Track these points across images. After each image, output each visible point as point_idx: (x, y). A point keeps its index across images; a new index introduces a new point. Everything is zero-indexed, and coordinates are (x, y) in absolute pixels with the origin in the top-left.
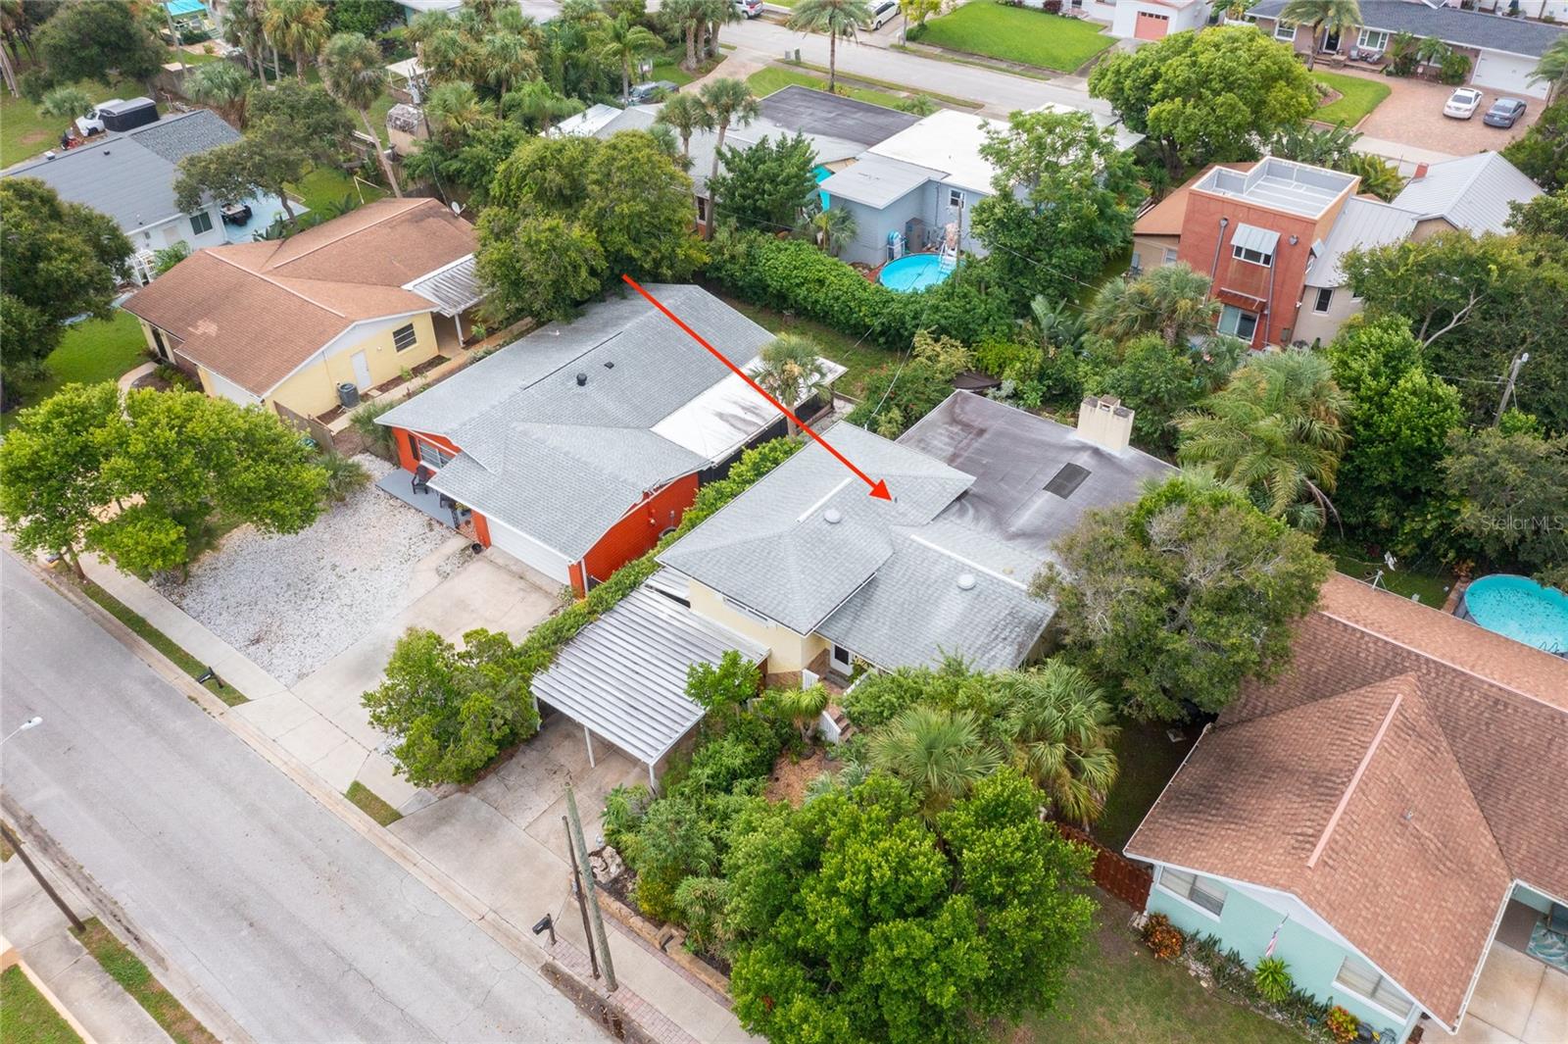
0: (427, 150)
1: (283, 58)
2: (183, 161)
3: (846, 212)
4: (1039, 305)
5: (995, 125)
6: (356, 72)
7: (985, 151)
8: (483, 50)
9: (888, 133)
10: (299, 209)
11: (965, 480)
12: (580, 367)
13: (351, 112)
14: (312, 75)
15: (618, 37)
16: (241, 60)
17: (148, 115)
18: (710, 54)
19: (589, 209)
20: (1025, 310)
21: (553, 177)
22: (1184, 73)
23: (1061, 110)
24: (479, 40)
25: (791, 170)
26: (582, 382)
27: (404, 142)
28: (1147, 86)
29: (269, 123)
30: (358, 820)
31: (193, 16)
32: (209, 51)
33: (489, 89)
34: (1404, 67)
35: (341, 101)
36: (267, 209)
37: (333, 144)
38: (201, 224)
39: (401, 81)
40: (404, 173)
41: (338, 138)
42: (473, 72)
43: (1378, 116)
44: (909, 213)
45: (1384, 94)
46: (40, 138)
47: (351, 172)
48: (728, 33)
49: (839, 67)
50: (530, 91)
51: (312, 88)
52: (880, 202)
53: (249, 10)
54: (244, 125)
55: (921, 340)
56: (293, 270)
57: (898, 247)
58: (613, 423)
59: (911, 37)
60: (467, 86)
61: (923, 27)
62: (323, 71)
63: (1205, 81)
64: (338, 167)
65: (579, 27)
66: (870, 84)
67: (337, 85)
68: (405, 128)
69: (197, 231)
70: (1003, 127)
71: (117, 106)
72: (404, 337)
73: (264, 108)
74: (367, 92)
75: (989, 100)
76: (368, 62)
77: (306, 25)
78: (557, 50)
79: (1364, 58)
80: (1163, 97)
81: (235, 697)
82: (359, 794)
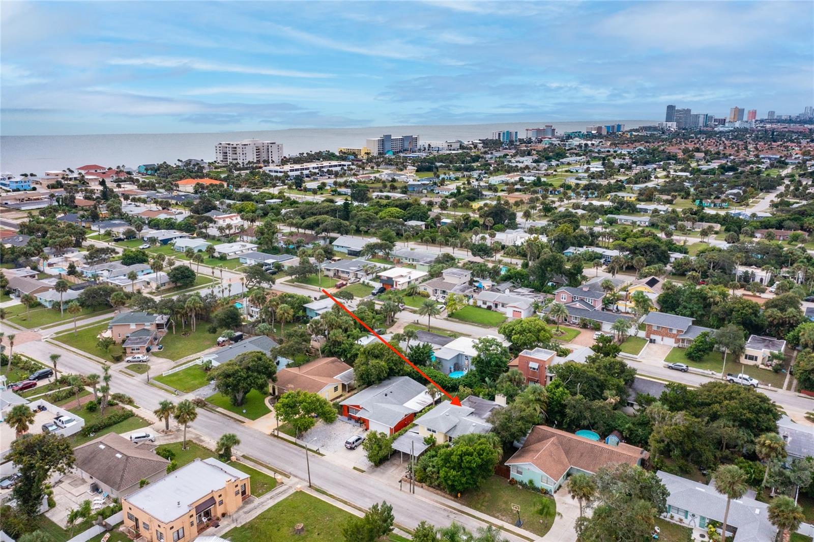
0: (327, 346)
3: (440, 361)
4: (487, 379)
5: (475, 340)
7: (474, 346)
9: (447, 343)
11: (473, 410)
12: (385, 392)
18: (392, 321)
20: (484, 381)
22: (520, 329)
23: (490, 337)
25: (427, 350)
26: (386, 395)
28: (511, 331)
30: (357, 472)
32: (244, 318)
34: (585, 326)
43: (577, 339)
44: (455, 361)
45: (579, 333)
48: (398, 315)
49: (431, 325)
52: (448, 359)
55: (461, 388)
57: (452, 370)
58: (395, 404)
59: (449, 316)
61: (452, 313)
63: (524, 331)
66: (439, 329)
68: (317, 341)
70: (477, 341)
72: (336, 389)
75: (473, 334)
79: (574, 323)
80: (515, 334)
81: (322, 455)
82: (355, 468)
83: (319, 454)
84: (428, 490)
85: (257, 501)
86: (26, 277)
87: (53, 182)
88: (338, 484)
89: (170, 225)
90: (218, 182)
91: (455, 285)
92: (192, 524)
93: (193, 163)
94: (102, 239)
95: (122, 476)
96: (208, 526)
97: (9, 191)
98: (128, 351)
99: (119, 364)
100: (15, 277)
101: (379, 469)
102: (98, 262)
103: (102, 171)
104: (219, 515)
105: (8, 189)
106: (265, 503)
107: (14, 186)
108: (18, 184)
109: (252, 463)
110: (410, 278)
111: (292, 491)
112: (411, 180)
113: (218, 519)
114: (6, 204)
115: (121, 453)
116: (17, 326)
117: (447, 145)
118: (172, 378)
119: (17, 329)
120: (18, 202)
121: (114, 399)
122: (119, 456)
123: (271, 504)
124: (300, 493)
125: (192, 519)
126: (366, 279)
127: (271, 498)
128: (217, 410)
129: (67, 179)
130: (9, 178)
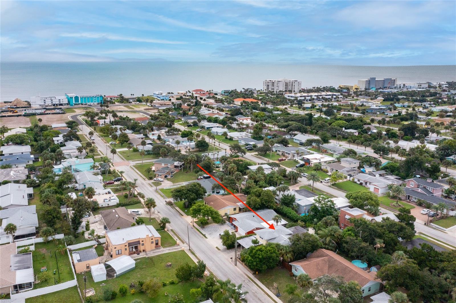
0: (246, 188)
1: (230, 173)
2: (214, 184)
6: (238, 177)
8: (256, 176)
10: (226, 193)
13: (236, 182)
14: (233, 176)
15: (277, 178)
16: (223, 172)
17: (209, 177)
18: (295, 182)
19: (261, 197)
20: (313, 220)
21: (257, 193)
24: (257, 175)
26: (254, 216)
27: (243, 187)
29: (226, 181)
30: (216, 249)
31: (218, 164)
32: (219, 169)
33: (256, 182)
35: (235, 180)
36: (222, 192)
37: (233, 185)
38: (213, 192)
39: (245, 178)
40: (241, 191)
41: (234, 185)
42: (254, 179)
45: (413, 208)
46: (194, 178)
47: (234, 189)
50: (261, 183)
51: (232, 178)
53: (227, 166)
54: (222, 181)
55: (299, 221)
56: (223, 199)
58: (256, 222)
59: (333, 185)
60: (253, 181)
61: (335, 184)
62: (234, 176)
64: (233, 188)
65: (272, 175)
67: (235, 178)
68: (243, 185)
69: (213, 193)
71: (205, 175)
72: (235, 209)
73: (225, 179)
74: (239, 179)
76: (240, 176)
77: (234, 169)
78: (268, 178)
79: (414, 202)
81: (206, 238)
82: (217, 247)
83: (205, 237)
84: (244, 266)
85: (162, 249)
86: (139, 138)
87: (179, 97)
88: (203, 252)
89: (216, 121)
90: (256, 101)
91: (345, 167)
92: (126, 249)
93: (249, 90)
94: (183, 125)
95: (114, 224)
96: (134, 253)
97: (159, 100)
98: (157, 176)
99: (150, 181)
100: (134, 138)
101: (228, 251)
102: (171, 135)
103: (203, 93)
104: (142, 250)
105: (159, 99)
106: (164, 251)
107: (162, 98)
108: (163, 97)
109: (173, 234)
110: (320, 160)
111: (180, 249)
112: (375, 106)
113: (140, 252)
114: (155, 106)
115: (118, 215)
116: (124, 159)
117: (417, 85)
118: (167, 191)
119: (123, 159)
120: (160, 105)
121: (138, 194)
122: (117, 216)
123: (167, 252)
124: (183, 251)
125: (126, 247)
126: (297, 158)
127: (169, 250)
128: (176, 208)
129: (186, 96)
130: (161, 94)
